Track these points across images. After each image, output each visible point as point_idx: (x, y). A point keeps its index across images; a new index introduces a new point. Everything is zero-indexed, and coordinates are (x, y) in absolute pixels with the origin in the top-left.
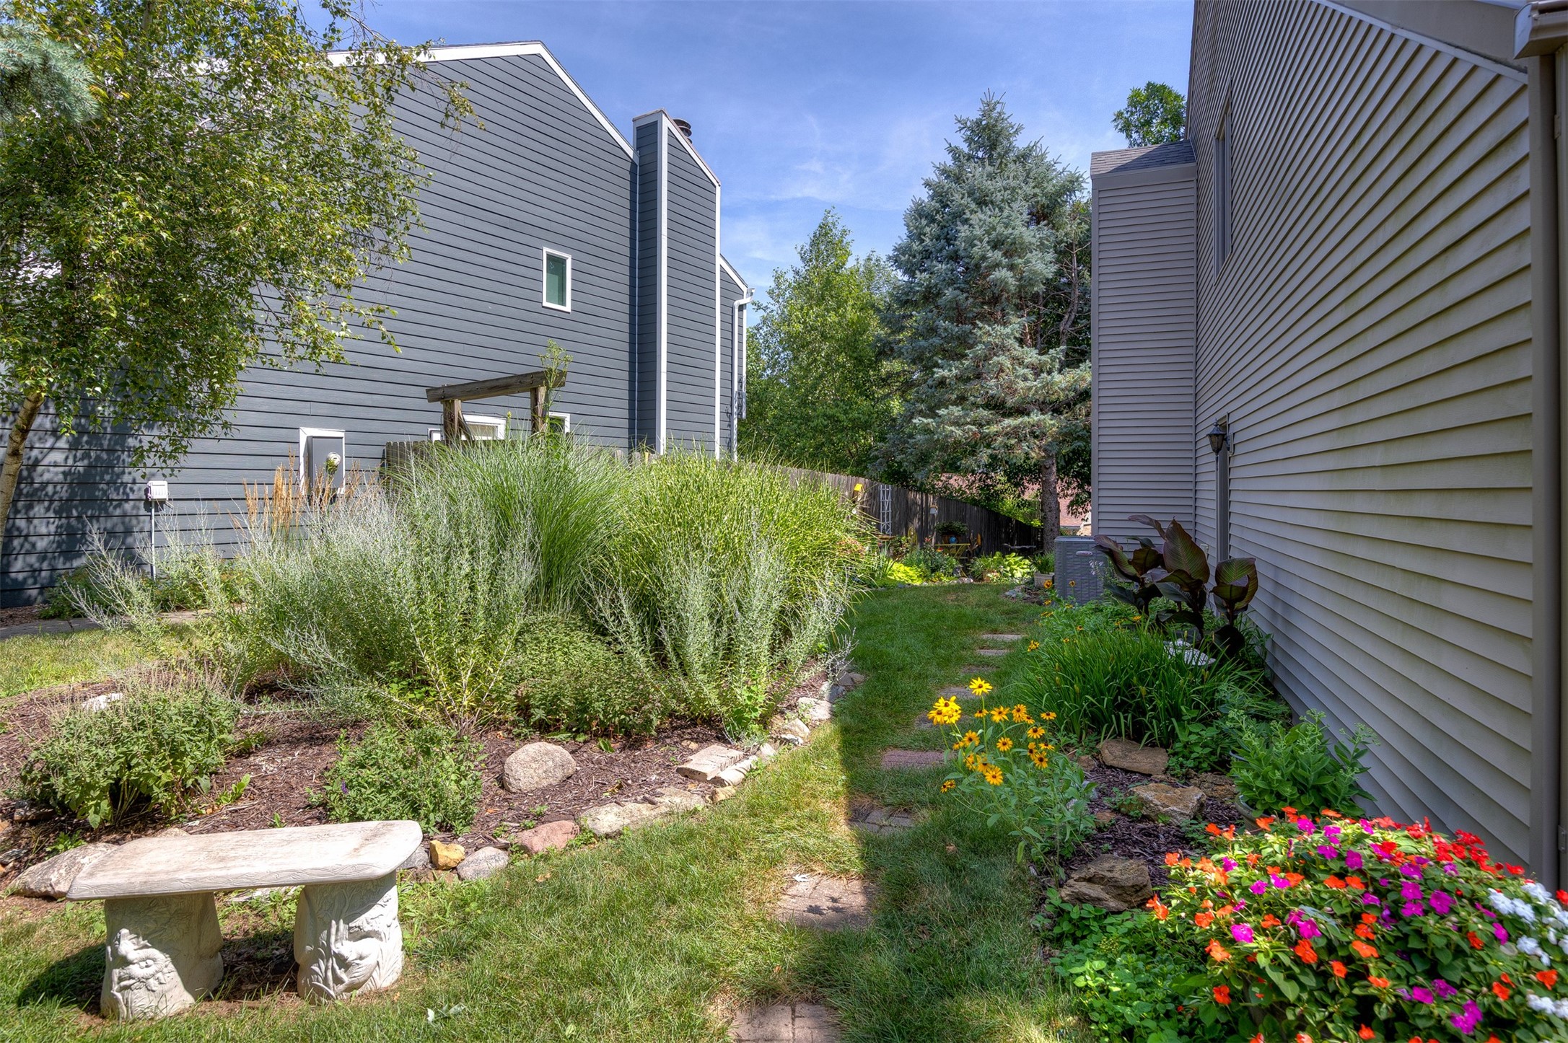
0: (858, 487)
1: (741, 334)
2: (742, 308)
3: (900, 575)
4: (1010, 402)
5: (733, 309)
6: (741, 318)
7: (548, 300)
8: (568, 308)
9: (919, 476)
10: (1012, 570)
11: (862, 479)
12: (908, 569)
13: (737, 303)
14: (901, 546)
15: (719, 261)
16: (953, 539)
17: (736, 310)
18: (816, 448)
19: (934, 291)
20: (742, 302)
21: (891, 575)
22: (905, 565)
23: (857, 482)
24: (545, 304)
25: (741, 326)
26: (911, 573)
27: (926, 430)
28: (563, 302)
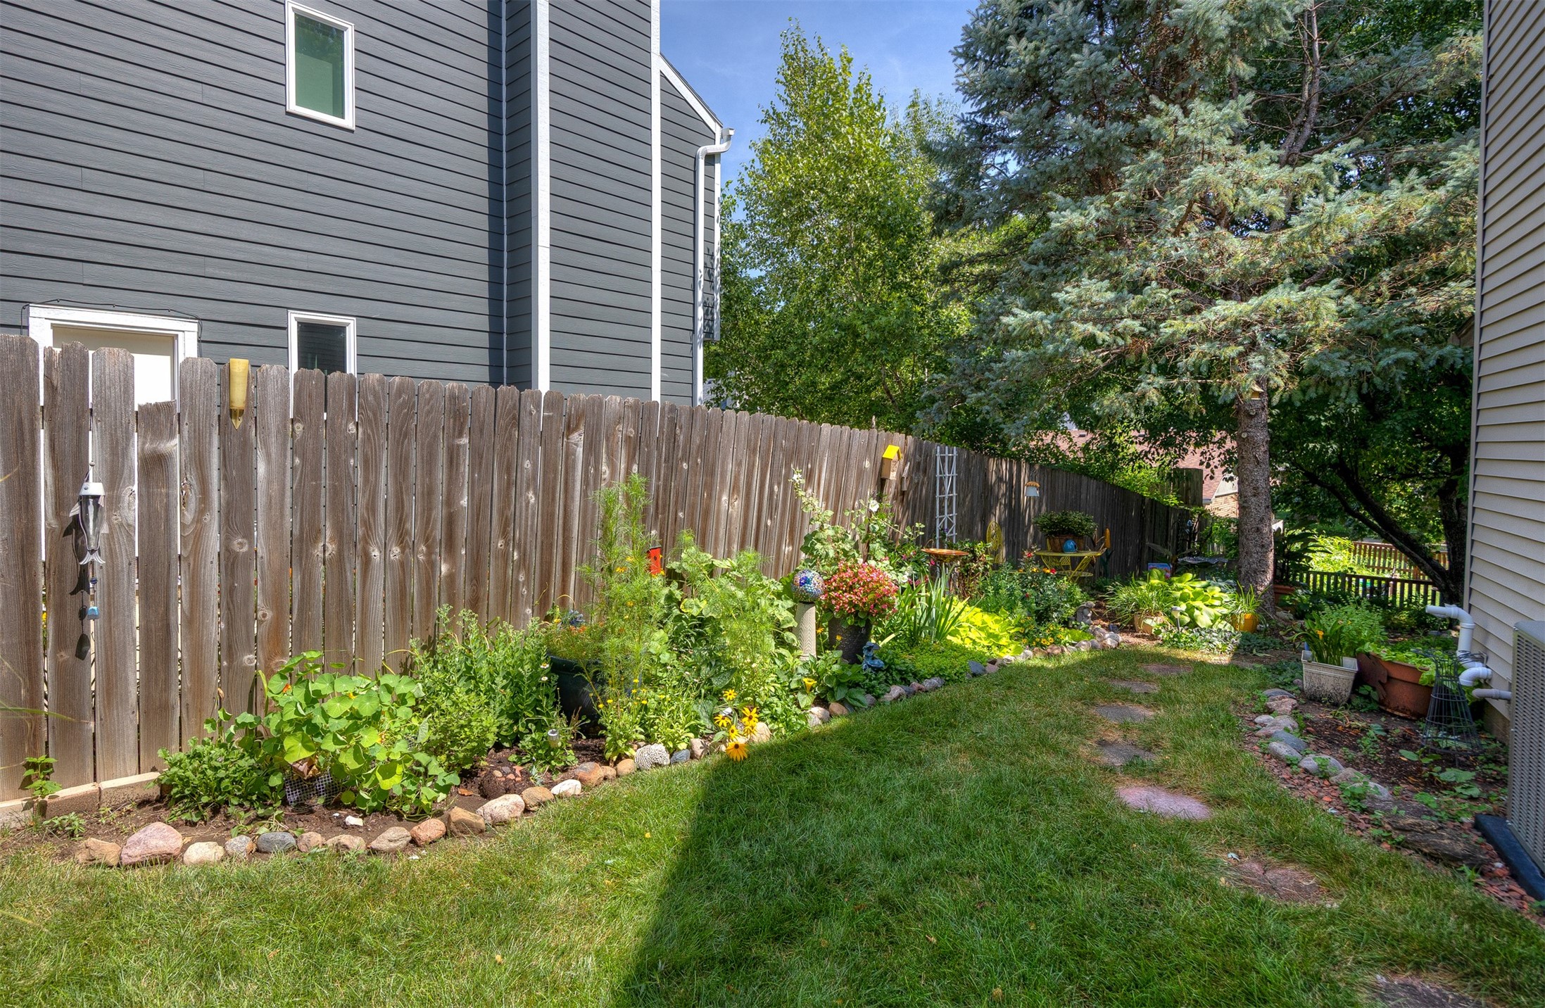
0: (891, 452)
1: (709, 203)
2: (711, 159)
3: (974, 634)
4: (1216, 275)
5: (696, 159)
6: (710, 177)
7: (298, 104)
8: (349, 121)
9: (1010, 430)
10: (1190, 610)
11: (899, 437)
12: (988, 619)
13: (702, 151)
14: (974, 559)
15: (658, 65)
16: (1071, 544)
17: (702, 162)
18: (832, 388)
19: (1043, 72)
20: (711, 149)
21: (954, 634)
22: (986, 610)
23: (889, 441)
24: (293, 107)
25: (710, 190)
26: (995, 628)
27: (1029, 337)
28: (339, 111)
